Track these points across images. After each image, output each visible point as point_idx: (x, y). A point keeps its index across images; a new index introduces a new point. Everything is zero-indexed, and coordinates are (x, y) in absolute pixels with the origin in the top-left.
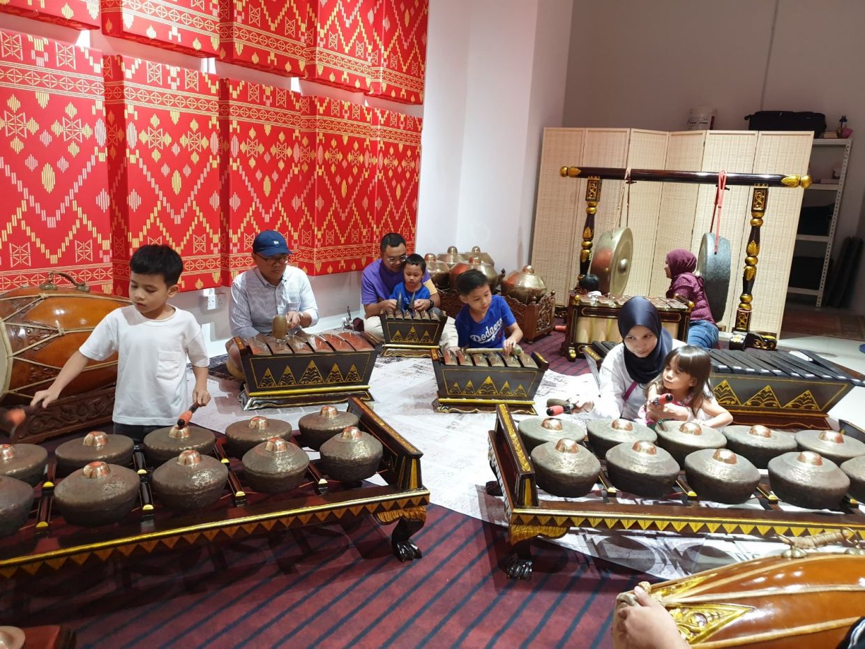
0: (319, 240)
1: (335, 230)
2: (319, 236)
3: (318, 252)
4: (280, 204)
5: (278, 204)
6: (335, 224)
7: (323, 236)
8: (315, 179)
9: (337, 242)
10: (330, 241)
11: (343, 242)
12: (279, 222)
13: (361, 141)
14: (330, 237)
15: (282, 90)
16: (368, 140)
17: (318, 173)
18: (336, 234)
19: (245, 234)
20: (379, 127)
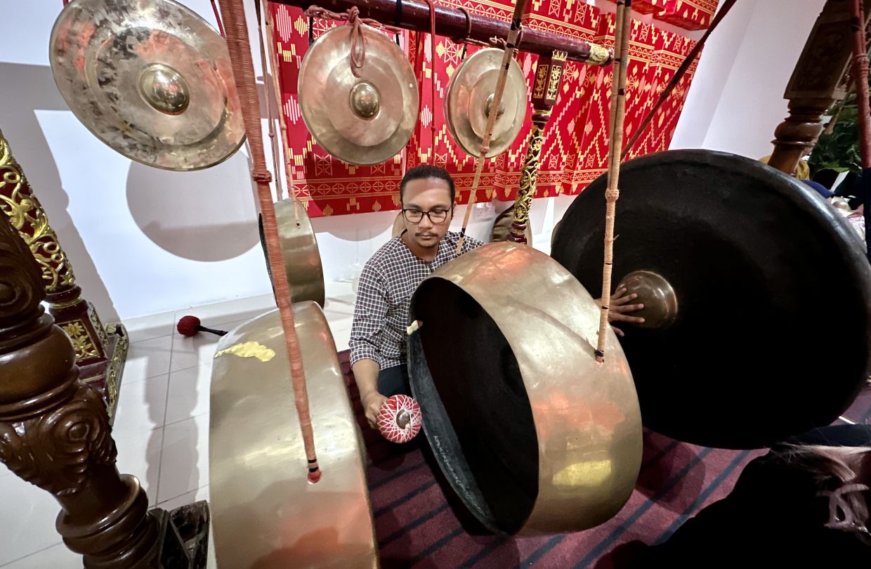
0: (581, 163)
1: (597, 154)
2: (581, 160)
3: (577, 174)
4: (557, 127)
5: (555, 128)
6: (597, 149)
7: (585, 159)
8: (589, 104)
9: (596, 166)
10: (589, 164)
11: (600, 166)
12: (553, 145)
13: (641, 65)
14: (590, 162)
15: (583, 4)
16: (647, 65)
17: (594, 97)
18: (596, 158)
19: (522, 155)
20: (662, 51)
